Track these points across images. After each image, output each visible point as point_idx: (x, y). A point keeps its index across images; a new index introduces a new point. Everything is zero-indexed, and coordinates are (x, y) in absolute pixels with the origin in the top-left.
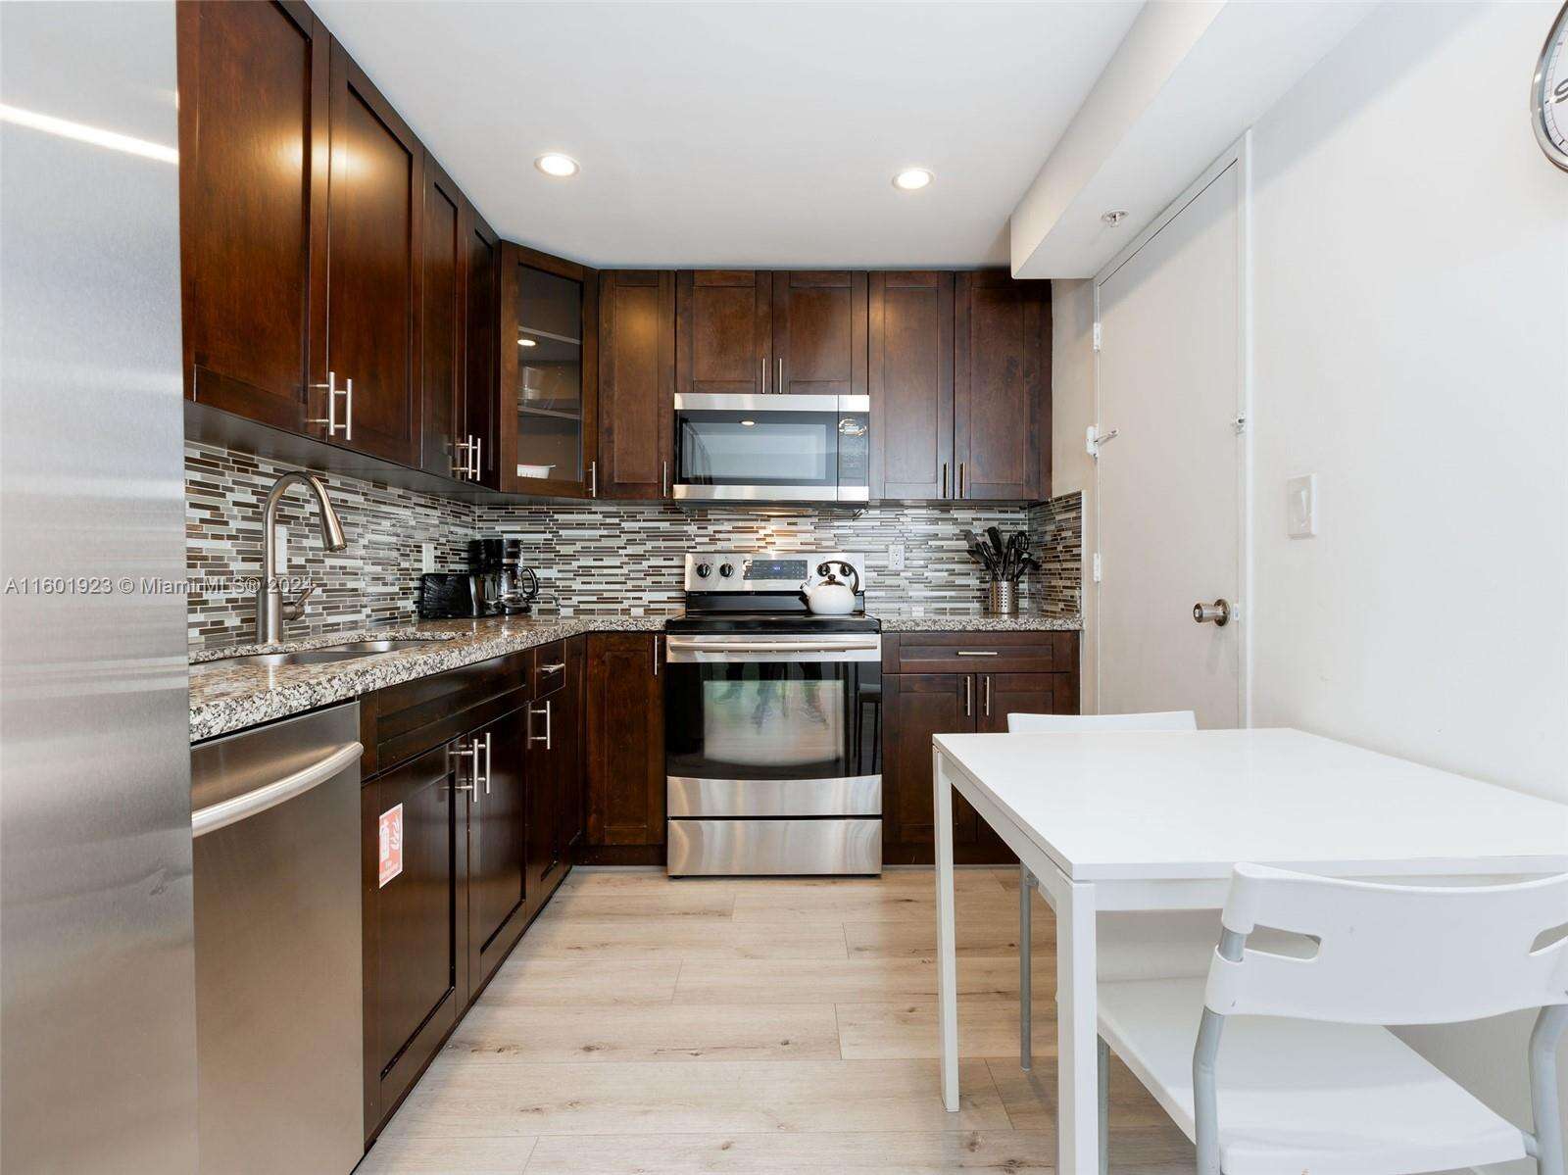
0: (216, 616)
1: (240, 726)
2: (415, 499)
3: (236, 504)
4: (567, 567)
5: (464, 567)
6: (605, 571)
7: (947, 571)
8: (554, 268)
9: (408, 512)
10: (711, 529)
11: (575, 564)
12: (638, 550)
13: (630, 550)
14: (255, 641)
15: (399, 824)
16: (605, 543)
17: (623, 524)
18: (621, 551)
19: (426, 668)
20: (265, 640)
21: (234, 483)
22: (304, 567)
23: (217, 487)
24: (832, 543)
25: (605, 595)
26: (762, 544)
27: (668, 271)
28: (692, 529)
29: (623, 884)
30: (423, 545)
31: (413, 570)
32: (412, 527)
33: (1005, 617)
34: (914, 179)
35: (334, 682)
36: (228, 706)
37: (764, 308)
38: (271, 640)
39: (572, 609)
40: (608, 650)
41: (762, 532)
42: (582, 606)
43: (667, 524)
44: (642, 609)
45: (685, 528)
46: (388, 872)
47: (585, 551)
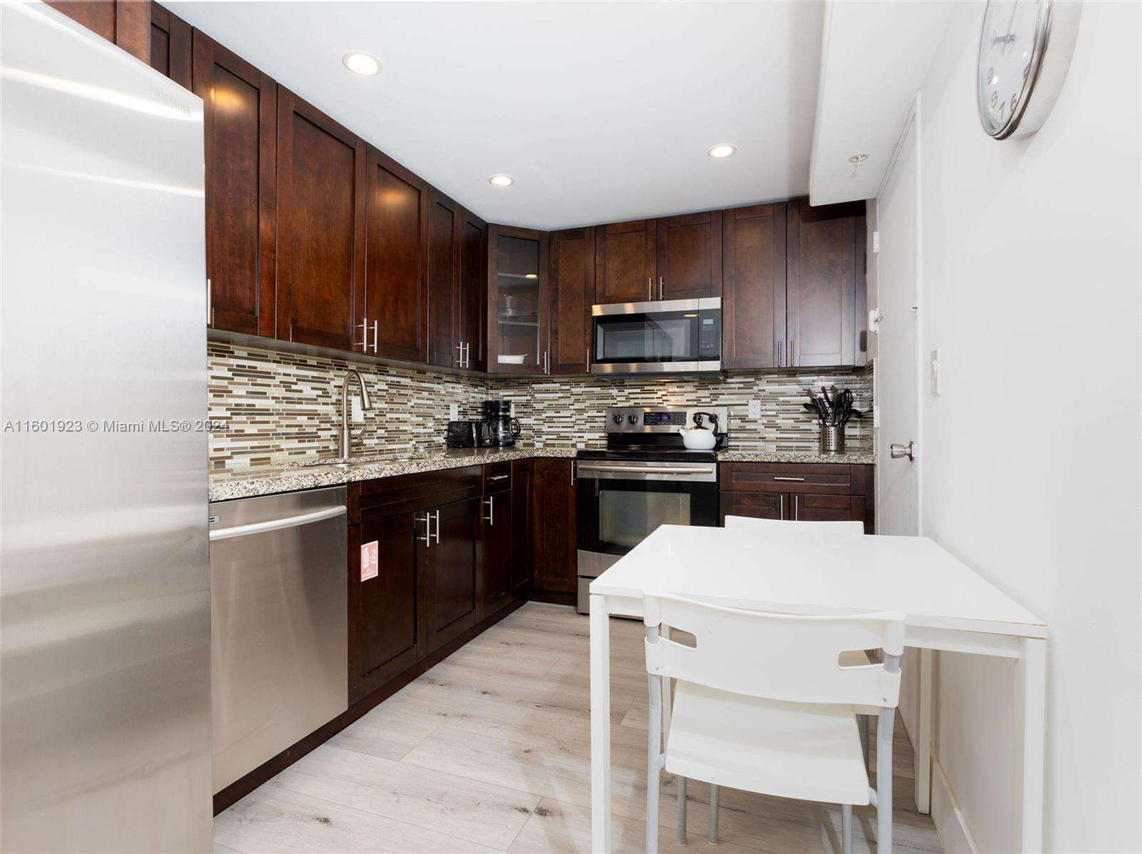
0: (325, 444)
1: (274, 492)
2: (445, 379)
3: (335, 387)
4: (538, 417)
5: (480, 417)
6: (561, 420)
7: (792, 419)
8: (521, 235)
9: (441, 386)
10: (627, 391)
11: (544, 415)
12: (582, 406)
13: (577, 406)
14: (336, 457)
15: (376, 551)
16: (562, 401)
17: (572, 390)
18: (571, 407)
19: (392, 472)
20: (343, 456)
21: (335, 376)
22: (374, 418)
23: (325, 378)
24: (708, 400)
25: (562, 434)
26: (660, 401)
27: (591, 227)
28: (614, 392)
29: (551, 614)
30: (451, 405)
31: (443, 419)
32: (443, 395)
33: (833, 453)
34: (722, 151)
35: (329, 476)
36: (267, 482)
37: (651, 244)
38: (346, 457)
39: (542, 444)
40: (547, 469)
41: (660, 394)
42: (548, 442)
43: (599, 389)
44: (584, 444)
45: (610, 391)
46: (366, 575)
47: (550, 407)
